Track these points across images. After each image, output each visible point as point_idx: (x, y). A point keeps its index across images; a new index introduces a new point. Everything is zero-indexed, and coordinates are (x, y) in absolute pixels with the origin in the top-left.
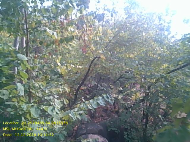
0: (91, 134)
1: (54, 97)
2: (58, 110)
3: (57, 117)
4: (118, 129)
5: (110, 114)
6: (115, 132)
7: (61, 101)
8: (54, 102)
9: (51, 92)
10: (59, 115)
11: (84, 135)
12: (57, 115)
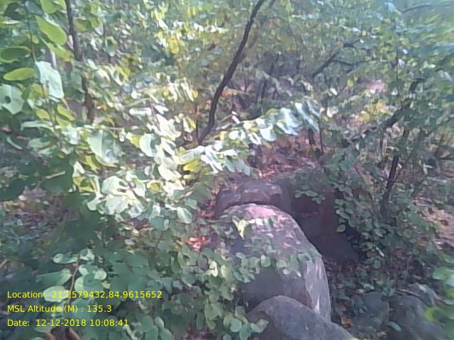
0: (254, 205)
1: (157, 112)
2: (171, 145)
3: (167, 163)
4: (319, 193)
5: (295, 159)
6: (314, 200)
7: (175, 123)
8: (157, 124)
9: (147, 96)
10: (172, 159)
11: (237, 207)
12: (168, 159)
